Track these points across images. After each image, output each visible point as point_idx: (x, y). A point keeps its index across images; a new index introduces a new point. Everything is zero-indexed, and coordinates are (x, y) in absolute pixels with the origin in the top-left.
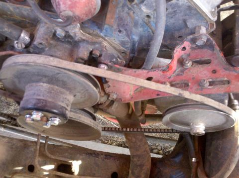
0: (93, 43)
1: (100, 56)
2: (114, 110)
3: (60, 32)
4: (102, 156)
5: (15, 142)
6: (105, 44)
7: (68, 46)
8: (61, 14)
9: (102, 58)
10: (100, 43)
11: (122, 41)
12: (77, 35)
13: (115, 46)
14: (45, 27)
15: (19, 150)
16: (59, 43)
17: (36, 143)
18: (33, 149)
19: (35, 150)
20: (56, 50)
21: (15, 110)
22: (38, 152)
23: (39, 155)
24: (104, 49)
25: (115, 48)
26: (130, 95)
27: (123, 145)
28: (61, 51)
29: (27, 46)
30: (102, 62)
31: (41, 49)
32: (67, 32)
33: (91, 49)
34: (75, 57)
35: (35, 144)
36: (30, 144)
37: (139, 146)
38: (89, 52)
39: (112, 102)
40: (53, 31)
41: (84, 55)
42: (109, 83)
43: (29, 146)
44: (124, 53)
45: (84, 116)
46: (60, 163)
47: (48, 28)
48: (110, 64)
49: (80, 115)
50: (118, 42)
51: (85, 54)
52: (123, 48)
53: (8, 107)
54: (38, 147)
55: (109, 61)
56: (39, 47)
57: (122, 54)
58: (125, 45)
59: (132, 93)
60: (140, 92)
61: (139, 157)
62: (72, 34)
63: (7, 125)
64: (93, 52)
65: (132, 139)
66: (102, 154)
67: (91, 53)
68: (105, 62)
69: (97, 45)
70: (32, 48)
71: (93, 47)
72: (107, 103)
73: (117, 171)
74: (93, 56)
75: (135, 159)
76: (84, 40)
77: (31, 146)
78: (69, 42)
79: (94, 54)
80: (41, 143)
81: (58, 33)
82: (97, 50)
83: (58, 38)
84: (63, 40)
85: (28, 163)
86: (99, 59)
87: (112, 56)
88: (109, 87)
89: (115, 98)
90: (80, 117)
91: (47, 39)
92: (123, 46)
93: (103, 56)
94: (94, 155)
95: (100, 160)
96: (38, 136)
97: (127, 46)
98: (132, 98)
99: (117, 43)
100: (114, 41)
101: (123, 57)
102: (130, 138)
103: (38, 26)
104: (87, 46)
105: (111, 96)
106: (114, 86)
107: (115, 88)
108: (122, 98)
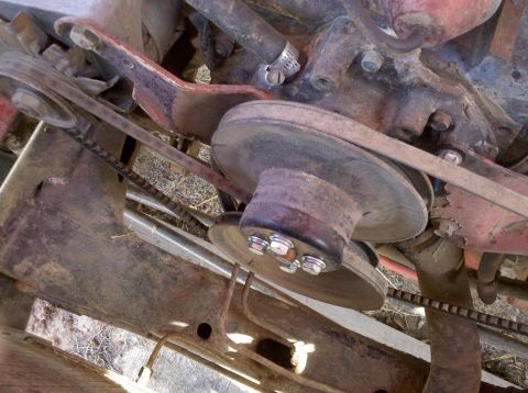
0: (443, 96)
1: (452, 128)
3: (372, 59)
4: (361, 347)
5: (183, 269)
6: (468, 100)
7: (376, 93)
8: (401, 17)
9: (454, 135)
10: (457, 98)
11: (514, 100)
12: (411, 70)
13: (492, 110)
14: (343, 41)
15: (187, 286)
16: (358, 83)
17: (227, 281)
18: (215, 292)
19: (223, 298)
20: (349, 99)
21: (177, 190)
22: (228, 302)
23: (230, 309)
24: (463, 113)
25: (487, 114)
26: (491, 234)
27: (389, 320)
28: (359, 103)
29: (289, 80)
30: (455, 145)
31: (318, 91)
32: (388, 61)
33: (434, 110)
34: (388, 122)
35: (222, 282)
36: (212, 279)
37: (460, 350)
38: (427, 116)
39: (436, 239)
40: (357, 52)
41: (417, 121)
42: (448, 198)
43: (210, 283)
44: (508, 130)
46: (265, 336)
47: (346, 45)
48: (472, 153)
50: (503, 102)
51: (420, 119)
52: (509, 119)
53: (165, 183)
54: (231, 293)
55: (468, 145)
56: (315, 86)
57: (499, 132)
58: (518, 111)
59: (496, 231)
60: (520, 232)
61: (453, 377)
62: (398, 68)
64: (437, 118)
65: (445, 328)
66: (362, 343)
67: (431, 118)
68: (461, 147)
69: (449, 103)
70: (298, 86)
72: (423, 240)
73: (388, 389)
74: (432, 126)
75: (443, 378)
76: (425, 85)
77: (214, 283)
78: (383, 85)
79: (436, 123)
80: (238, 284)
81: (367, 59)
82: (447, 112)
83: (361, 71)
84: (371, 78)
85: (202, 318)
86: (444, 136)
87: (477, 135)
88: (444, 206)
89: (450, 234)
91: (340, 72)
92: (508, 112)
93: (456, 129)
94: (343, 340)
95: (355, 353)
96: (233, 268)
97: (521, 115)
98: (494, 242)
99: (499, 102)
100: (490, 98)
101: (498, 137)
102: (441, 326)
103: (320, 37)
104: (427, 100)
105: (442, 228)
106: (460, 208)
107: (460, 211)
108: (468, 237)
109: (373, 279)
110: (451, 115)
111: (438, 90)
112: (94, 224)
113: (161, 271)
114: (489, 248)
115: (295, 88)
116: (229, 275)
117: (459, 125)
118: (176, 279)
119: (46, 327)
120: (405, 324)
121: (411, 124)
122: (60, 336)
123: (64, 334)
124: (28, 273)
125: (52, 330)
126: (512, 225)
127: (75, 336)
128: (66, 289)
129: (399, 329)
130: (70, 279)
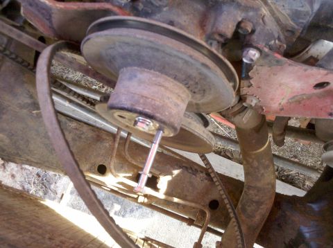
0: (246, 9)
1: (253, 31)
4: (201, 175)
5: (84, 131)
6: (265, 11)
7: (200, 7)
9: (254, 37)
10: (257, 10)
11: (296, 10)
13: (281, 18)
15: (89, 142)
17: (114, 136)
18: (107, 145)
19: (112, 148)
20: (180, 12)
22: (115, 151)
23: (116, 155)
24: (261, 21)
25: (278, 21)
26: (280, 104)
28: (187, 15)
30: (254, 44)
31: (157, 7)
33: (240, 19)
34: (209, 29)
35: (111, 138)
36: (105, 136)
37: (263, 175)
38: (235, 24)
39: (245, 108)
41: (228, 28)
42: (251, 81)
43: (104, 140)
44: (292, 32)
48: (266, 50)
50: (288, 11)
51: (230, 26)
52: (292, 23)
54: (116, 145)
55: (264, 44)
57: (286, 34)
58: (298, 18)
59: (284, 102)
60: (300, 102)
61: (258, 191)
64: (242, 25)
67: (238, 25)
68: (259, 46)
69: (251, 14)
71: (243, 15)
72: (236, 109)
73: (218, 199)
74: (240, 31)
75: (251, 192)
77: (106, 139)
79: (242, 28)
82: (249, 21)
86: (248, 38)
87: (271, 36)
88: (249, 87)
89: (253, 105)
92: (293, 20)
93: (256, 33)
94: (190, 171)
97: (301, 21)
98: (282, 109)
99: (286, 12)
100: (280, 9)
101: (286, 38)
102: (251, 160)
104: (235, 12)
105: (248, 101)
106: (259, 87)
107: (259, 90)
108: (266, 107)
110: (252, 22)
111: (243, 4)
112: (20, 104)
113: (70, 133)
114: (279, 113)
115: (140, 4)
116: (115, 130)
117: (258, 29)
118: (80, 138)
119: (5, 167)
120: (232, 155)
121: (224, 30)
122: (14, 173)
123: (17, 172)
125: (9, 170)
126: (294, 97)
127: (24, 172)
128: (5, 148)
129: (229, 158)
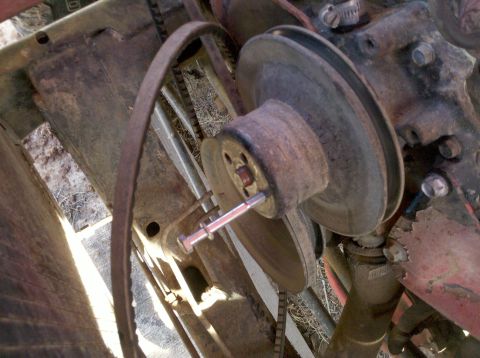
0: (466, 124)
1: (456, 160)
2: (370, 278)
3: (425, 51)
5: (168, 170)
7: (410, 89)
8: (472, 13)
9: (454, 168)
12: (453, 82)
14: (409, 20)
15: (163, 186)
16: (401, 72)
17: (195, 200)
18: (181, 204)
19: (184, 210)
21: (210, 126)
23: (181, 222)
24: (475, 155)
26: (431, 282)
27: (307, 334)
28: (390, 88)
29: (342, 30)
30: (449, 175)
31: (361, 52)
32: (438, 61)
33: (450, 133)
34: (404, 120)
35: (191, 200)
36: (184, 192)
38: (441, 134)
39: (382, 261)
40: (415, 39)
41: (430, 131)
42: (414, 225)
43: (181, 195)
45: (307, 235)
46: (196, 264)
47: (411, 25)
48: (459, 191)
49: (302, 226)
51: (433, 131)
53: (206, 114)
54: (191, 210)
55: (461, 184)
56: (361, 46)
59: (438, 283)
60: (458, 297)
62: (443, 74)
63: (181, 135)
64: (449, 142)
65: (342, 352)
66: (267, 320)
67: (444, 138)
68: (453, 180)
69: (469, 135)
70: (346, 39)
71: (457, 130)
72: (369, 254)
74: (441, 148)
76: (456, 103)
77: (184, 197)
78: (420, 85)
79: (445, 146)
80: (201, 208)
81: (421, 48)
82: (461, 143)
83: (408, 61)
84: (413, 72)
85: (157, 218)
86: (445, 163)
88: (406, 230)
89: (396, 260)
90: (300, 230)
91: (389, 45)
93: (460, 164)
94: (255, 308)
95: (257, 326)
96: (206, 194)
98: (429, 291)
103: (393, 11)
104: (451, 120)
105: (392, 249)
106: (418, 239)
107: (417, 242)
108: (410, 273)
109: (307, 261)
110: (463, 147)
111: (466, 115)
113: (151, 161)
114: (422, 294)
115: (343, 39)
116: (199, 196)
117: (465, 162)
118: (157, 175)
119: (46, 163)
121: (422, 129)
122: (51, 176)
123: (56, 177)
124: (49, 91)
125: (49, 168)
126: (454, 286)
127: (63, 183)
128: (69, 124)
130: (77, 118)
